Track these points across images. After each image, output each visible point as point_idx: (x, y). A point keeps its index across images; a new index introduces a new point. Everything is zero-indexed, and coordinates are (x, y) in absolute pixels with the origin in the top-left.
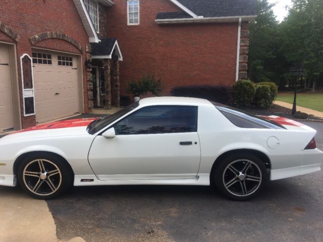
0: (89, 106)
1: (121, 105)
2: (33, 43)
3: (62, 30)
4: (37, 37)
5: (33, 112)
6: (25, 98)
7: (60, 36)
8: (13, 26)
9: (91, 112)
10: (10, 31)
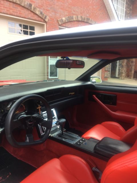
0: (106, 75)
1: (134, 77)
2: (60, 23)
3: (88, 15)
4: (64, 19)
5: (56, 76)
6: (51, 65)
7: (84, 19)
8: (44, 9)
9: (107, 80)
10: (41, 13)
